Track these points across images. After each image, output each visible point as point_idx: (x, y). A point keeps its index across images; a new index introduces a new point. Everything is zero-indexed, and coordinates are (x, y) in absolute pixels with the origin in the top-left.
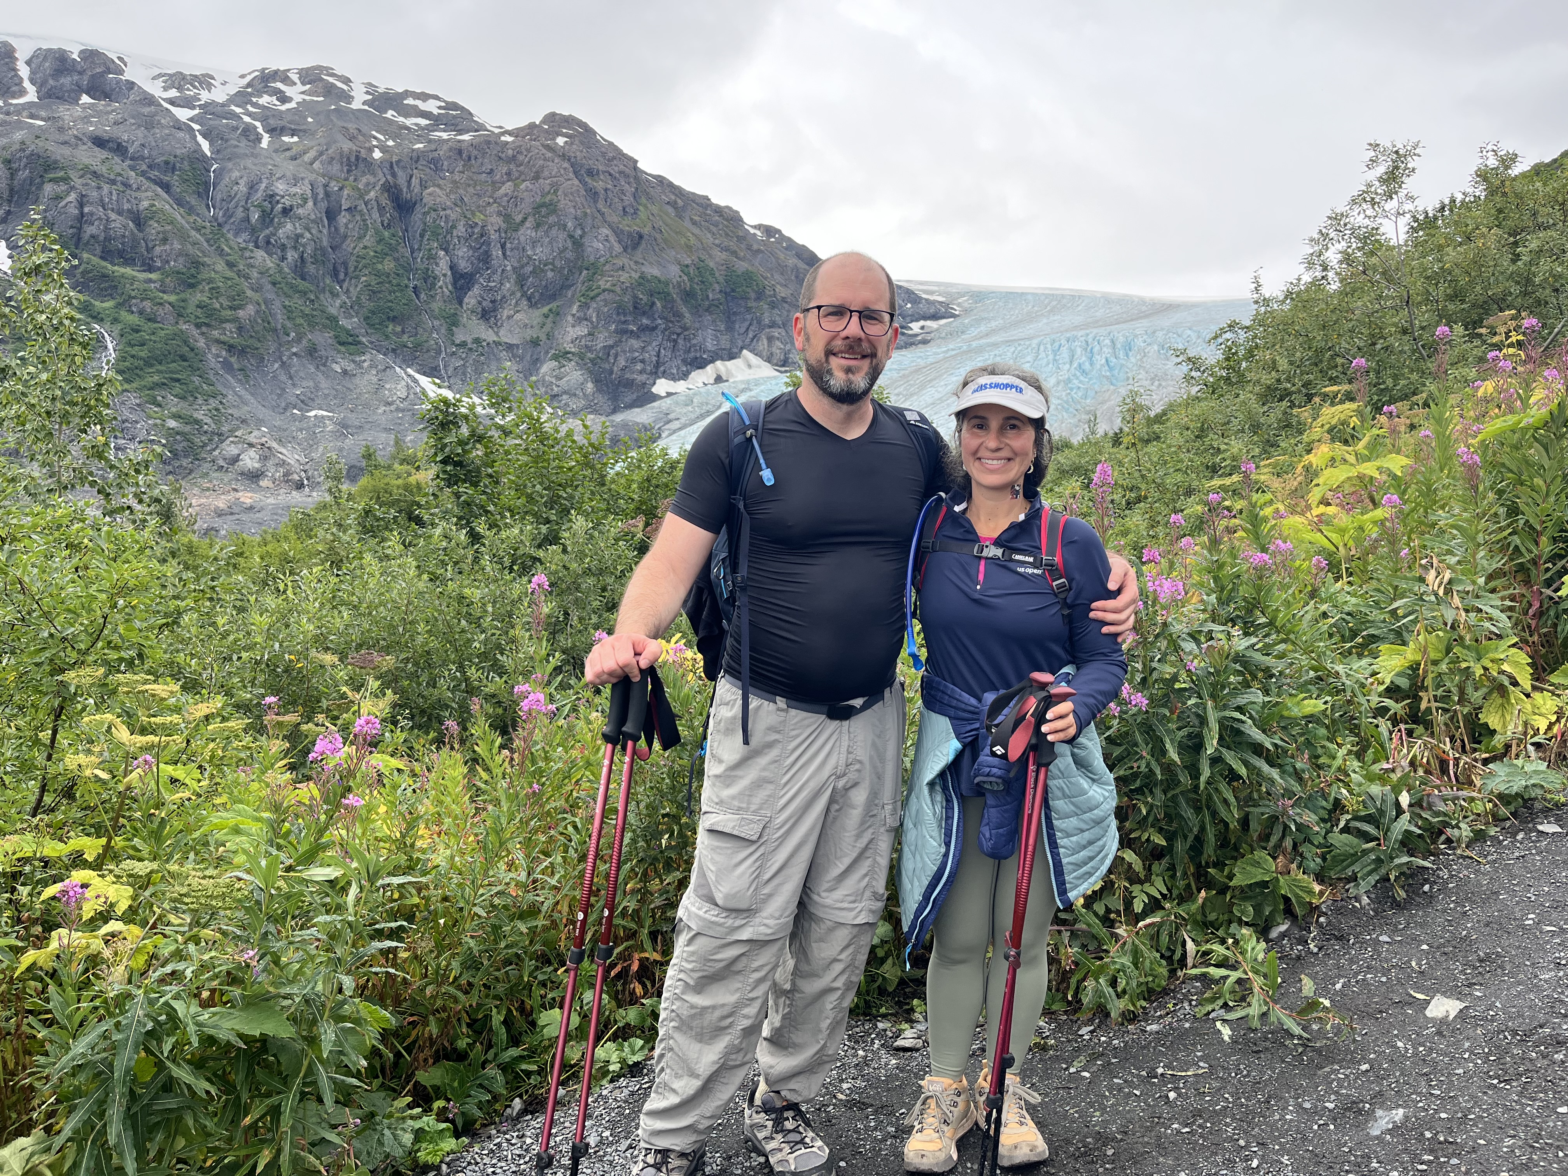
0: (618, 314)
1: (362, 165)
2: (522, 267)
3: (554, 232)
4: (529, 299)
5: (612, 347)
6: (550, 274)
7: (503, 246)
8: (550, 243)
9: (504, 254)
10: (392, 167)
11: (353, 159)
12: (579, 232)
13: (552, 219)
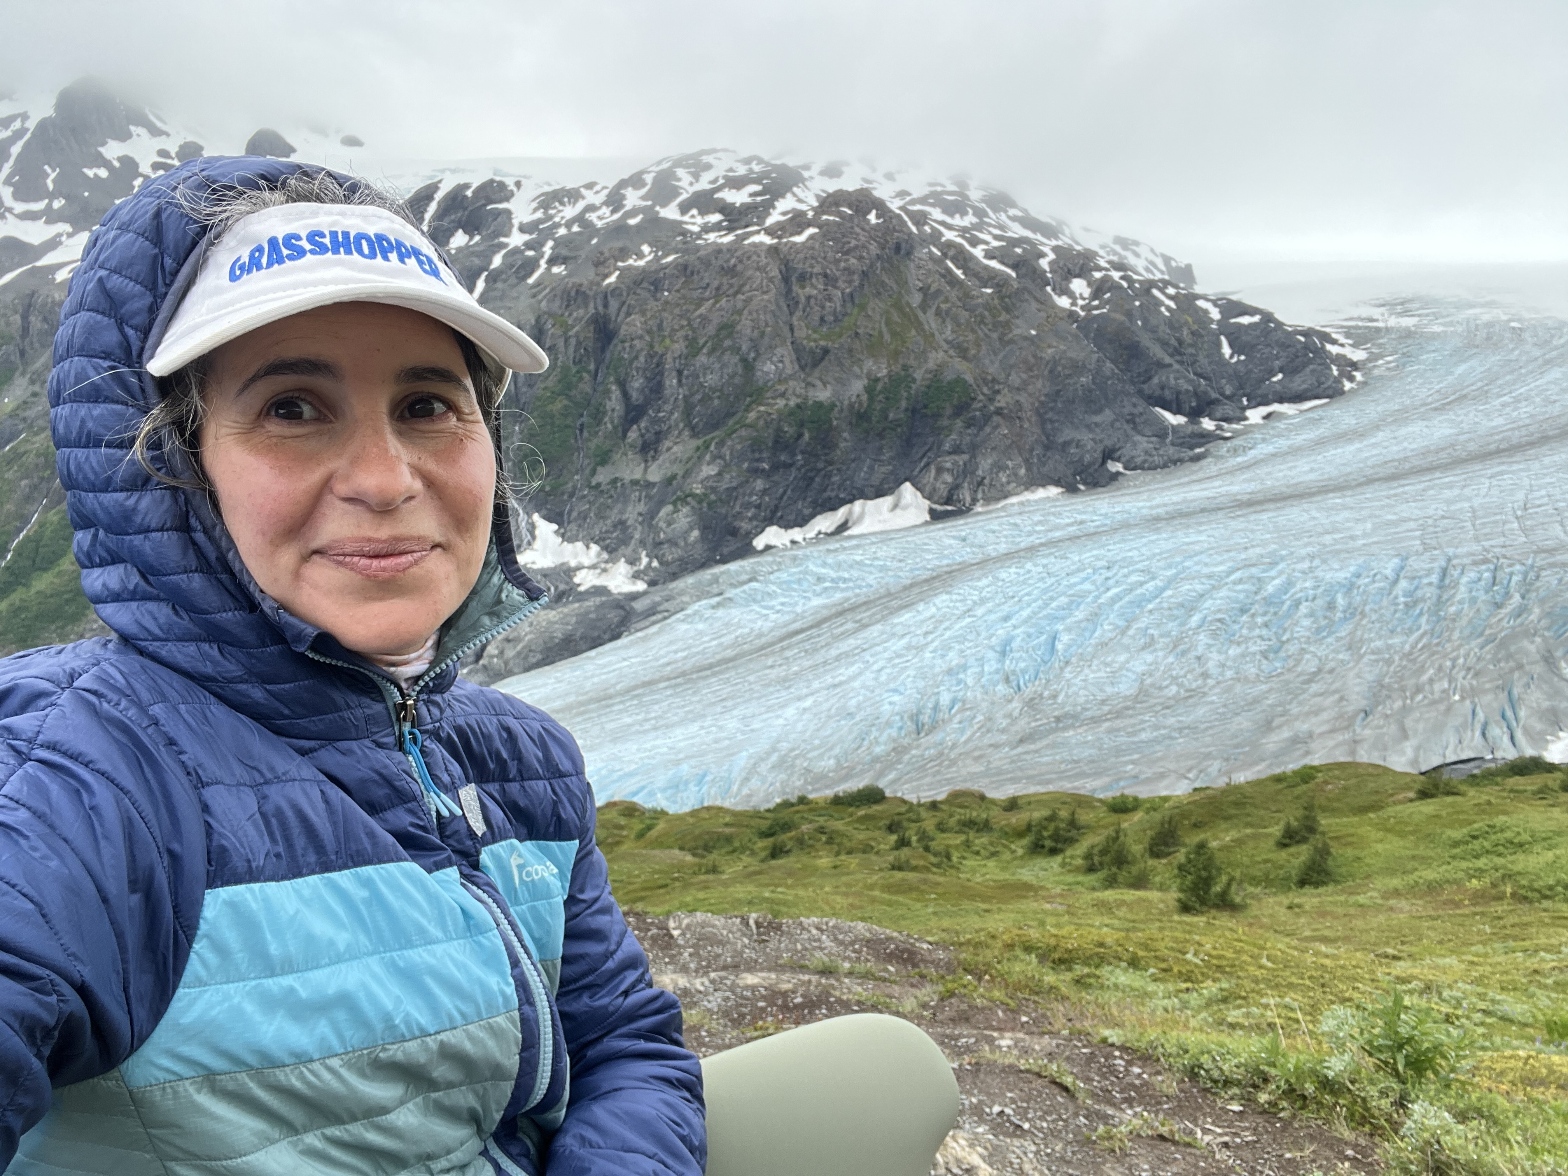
0: (753, 451)
1: (580, 300)
2: (692, 395)
3: (726, 357)
4: (693, 428)
5: (735, 489)
6: (716, 402)
7: (680, 373)
8: (721, 368)
9: (680, 381)
10: (606, 297)
11: (573, 294)
12: (752, 355)
13: (727, 343)
